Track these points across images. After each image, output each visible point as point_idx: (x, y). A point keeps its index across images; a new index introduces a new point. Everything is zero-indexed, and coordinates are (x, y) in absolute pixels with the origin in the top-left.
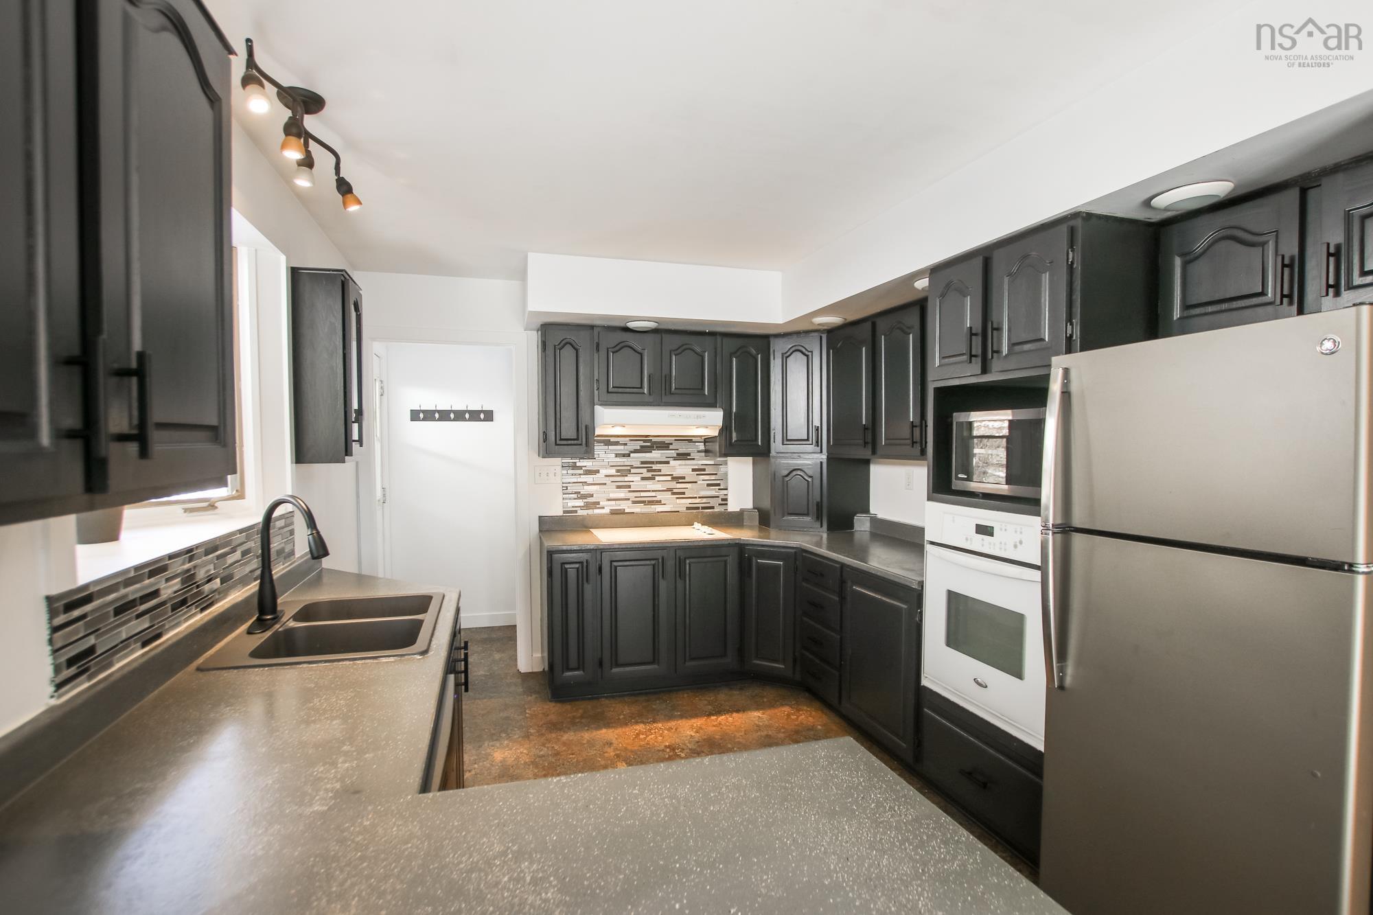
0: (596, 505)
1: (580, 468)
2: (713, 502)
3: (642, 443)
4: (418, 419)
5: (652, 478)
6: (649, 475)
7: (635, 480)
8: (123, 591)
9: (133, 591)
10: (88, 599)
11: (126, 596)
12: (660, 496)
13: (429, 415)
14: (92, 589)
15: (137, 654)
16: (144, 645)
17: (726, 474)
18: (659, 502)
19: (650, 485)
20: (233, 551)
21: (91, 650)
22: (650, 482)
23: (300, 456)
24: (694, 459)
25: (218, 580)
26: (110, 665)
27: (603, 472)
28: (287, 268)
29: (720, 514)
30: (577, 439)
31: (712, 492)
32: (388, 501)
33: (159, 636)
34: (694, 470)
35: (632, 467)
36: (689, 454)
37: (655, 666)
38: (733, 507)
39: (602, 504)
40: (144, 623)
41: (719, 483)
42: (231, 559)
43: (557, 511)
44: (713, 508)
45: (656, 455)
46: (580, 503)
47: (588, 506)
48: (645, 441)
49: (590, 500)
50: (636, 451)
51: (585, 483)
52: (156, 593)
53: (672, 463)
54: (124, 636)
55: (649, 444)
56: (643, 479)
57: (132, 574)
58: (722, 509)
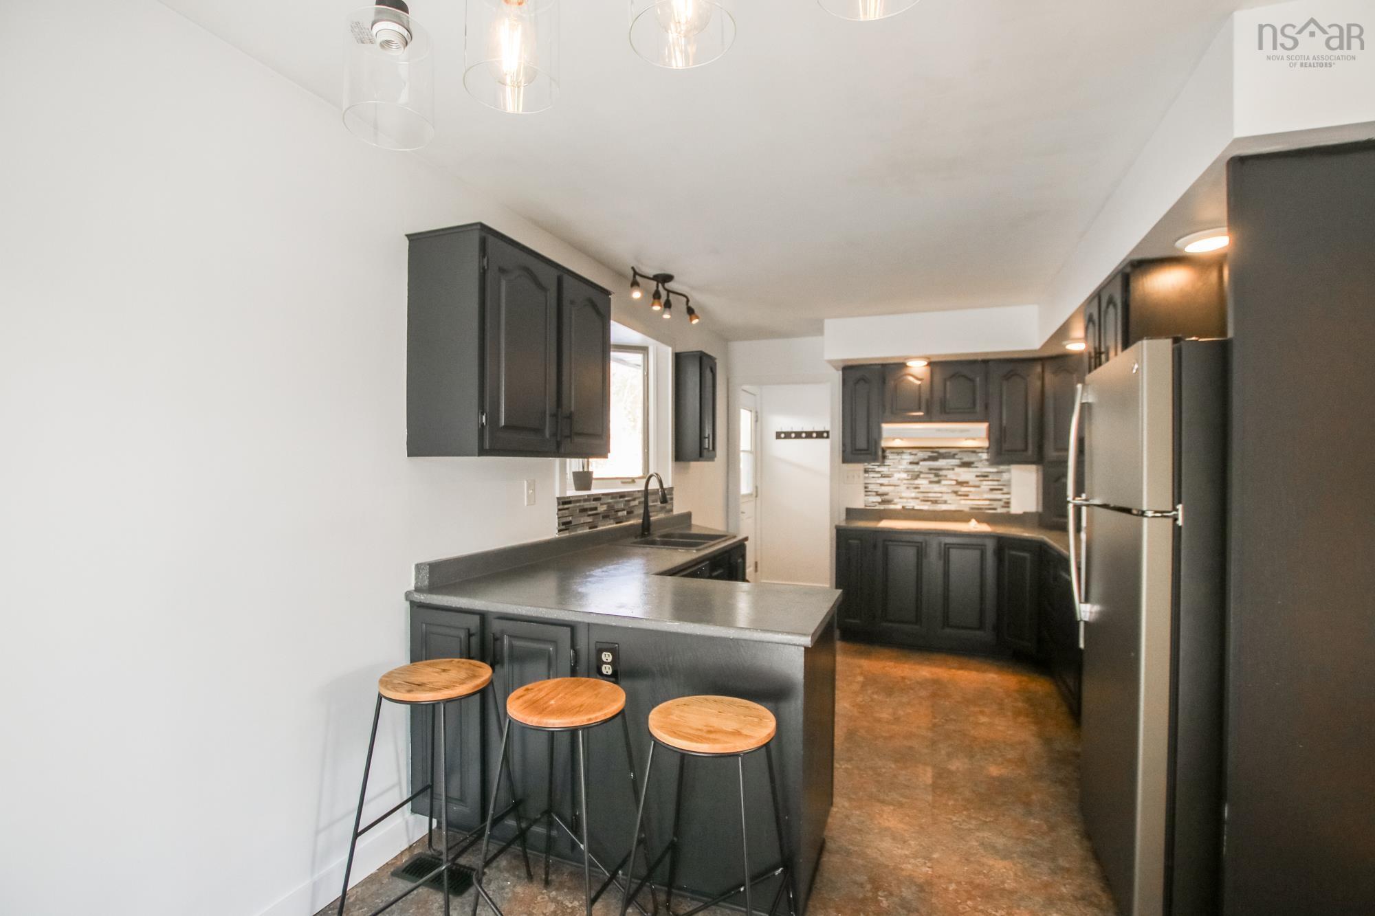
0: (889, 502)
1: (879, 472)
2: (995, 504)
3: (930, 454)
4: (780, 438)
5: (939, 482)
6: (936, 479)
7: (923, 482)
8: (582, 504)
9: (587, 505)
10: (570, 502)
11: (583, 506)
12: (945, 497)
13: (788, 435)
14: (571, 499)
15: (587, 530)
16: (590, 528)
17: (1009, 481)
18: (945, 502)
19: (936, 488)
20: (634, 500)
21: (570, 522)
22: (937, 485)
23: (680, 455)
24: (976, 467)
25: (625, 513)
26: (576, 531)
27: (897, 476)
28: (672, 353)
29: (1001, 514)
30: (867, 450)
31: (997, 495)
32: (759, 496)
33: (596, 527)
34: (977, 476)
35: (921, 472)
36: (973, 463)
37: (917, 627)
38: (1016, 509)
39: (896, 500)
40: (590, 520)
41: (1003, 487)
42: (633, 503)
43: (859, 504)
44: (995, 509)
45: (941, 463)
46: (879, 499)
47: (883, 502)
48: (933, 452)
49: (886, 497)
50: (924, 460)
51: (882, 485)
52: (596, 509)
53: (958, 470)
54: (582, 522)
55: (936, 454)
56: (931, 482)
57: (586, 497)
58: (1004, 510)
